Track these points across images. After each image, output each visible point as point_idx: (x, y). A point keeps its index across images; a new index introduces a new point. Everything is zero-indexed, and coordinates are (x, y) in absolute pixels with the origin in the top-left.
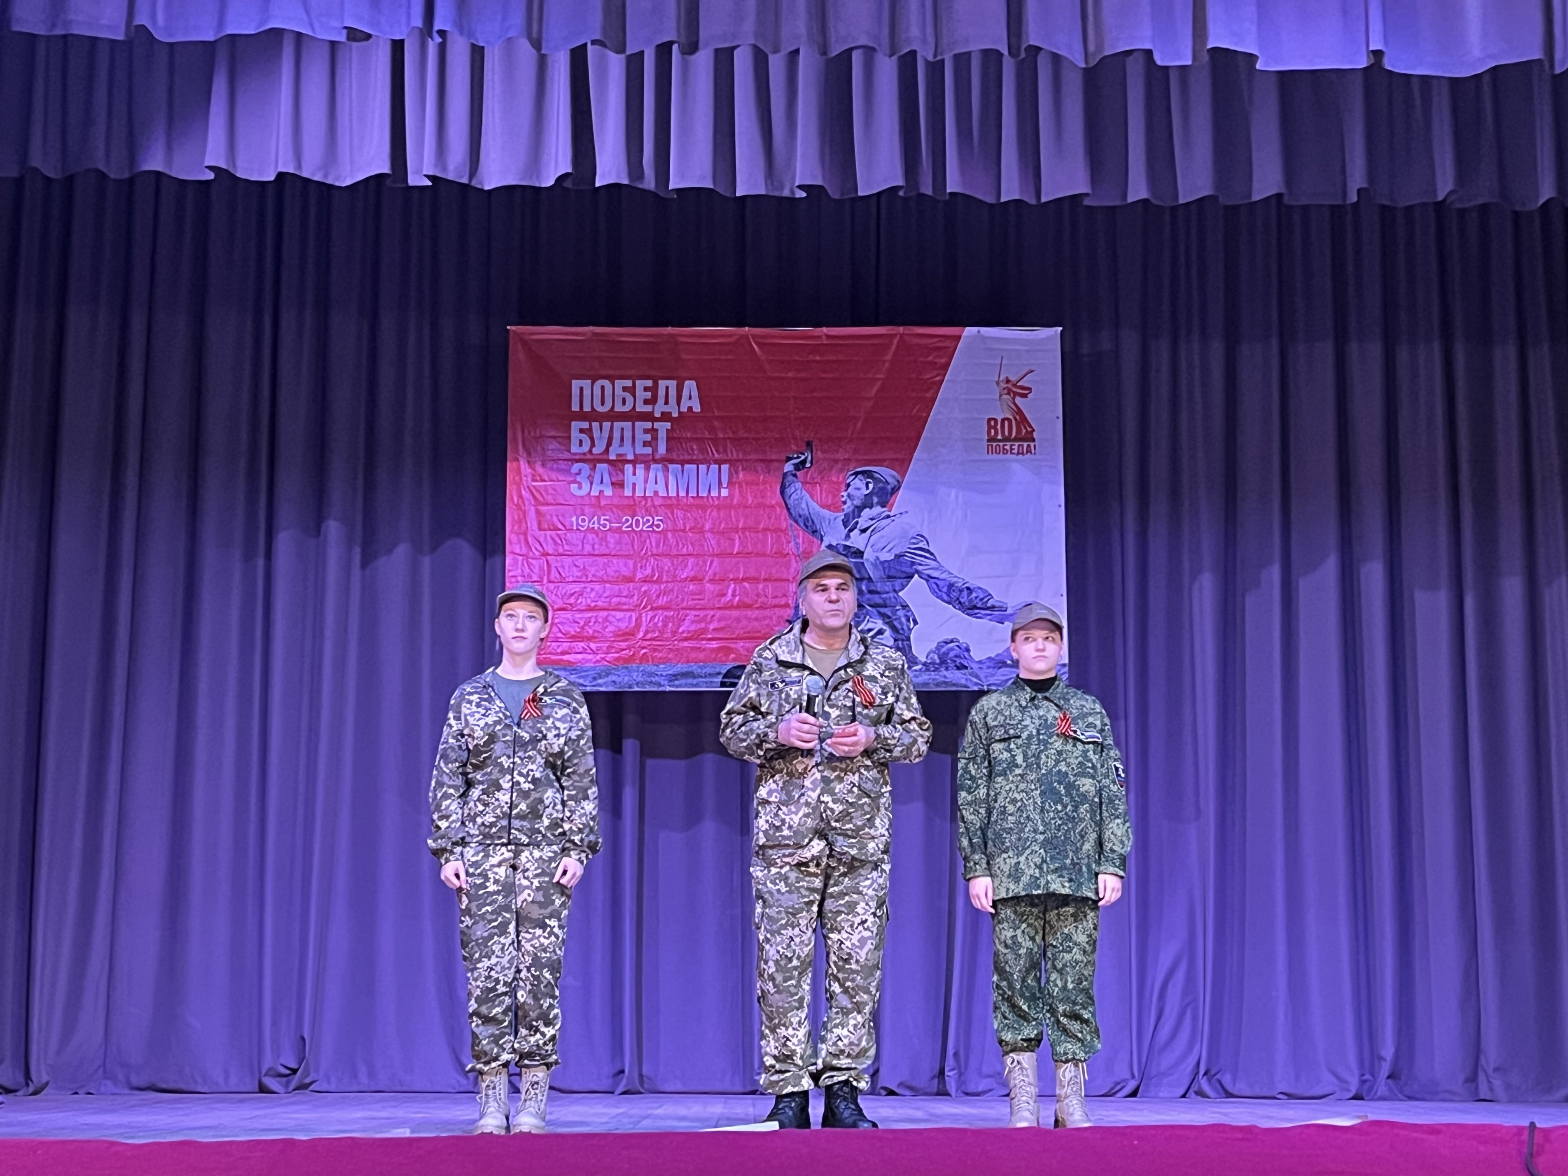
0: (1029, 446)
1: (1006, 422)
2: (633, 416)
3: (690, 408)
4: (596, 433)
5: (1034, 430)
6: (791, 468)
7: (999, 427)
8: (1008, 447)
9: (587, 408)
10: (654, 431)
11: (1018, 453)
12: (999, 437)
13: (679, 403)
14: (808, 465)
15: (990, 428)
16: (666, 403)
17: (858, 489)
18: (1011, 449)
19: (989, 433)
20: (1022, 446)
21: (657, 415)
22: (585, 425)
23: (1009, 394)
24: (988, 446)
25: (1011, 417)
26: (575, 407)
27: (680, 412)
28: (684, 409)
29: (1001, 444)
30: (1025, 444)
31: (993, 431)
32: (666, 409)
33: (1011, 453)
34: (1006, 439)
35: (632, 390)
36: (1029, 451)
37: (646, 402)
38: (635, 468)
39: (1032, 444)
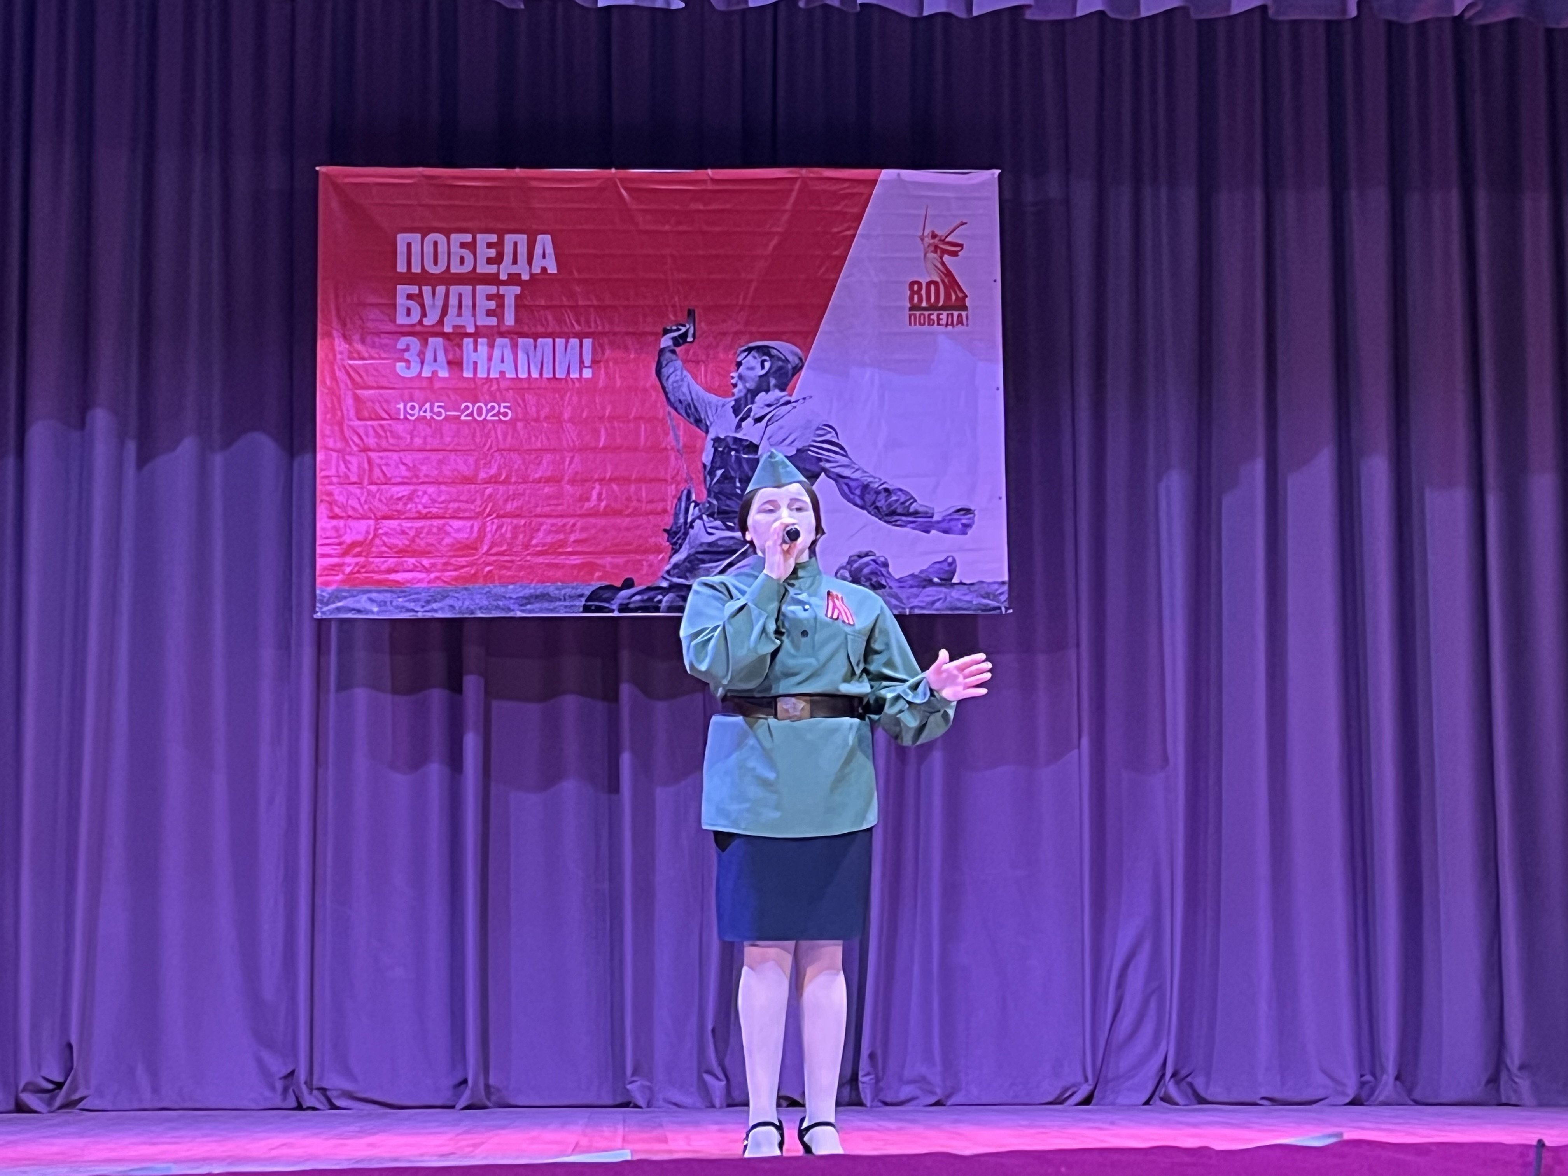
0: (960, 316)
1: (933, 287)
2: (473, 279)
3: (544, 270)
4: (428, 301)
5: (966, 296)
6: (670, 343)
7: (923, 292)
8: (934, 317)
9: (416, 269)
10: (499, 298)
11: (947, 325)
12: (924, 304)
13: (530, 262)
14: (690, 339)
15: (913, 293)
16: (515, 262)
17: (752, 368)
18: (939, 319)
19: (911, 299)
20: (952, 315)
21: (503, 277)
22: (415, 290)
23: (936, 252)
24: (910, 316)
25: (937, 279)
26: (401, 268)
27: (532, 275)
28: (537, 270)
29: (926, 313)
30: (956, 313)
31: (916, 297)
32: (514, 270)
33: (939, 324)
34: (932, 307)
35: (471, 246)
36: (960, 321)
37: (490, 261)
38: (476, 343)
39: (964, 313)
